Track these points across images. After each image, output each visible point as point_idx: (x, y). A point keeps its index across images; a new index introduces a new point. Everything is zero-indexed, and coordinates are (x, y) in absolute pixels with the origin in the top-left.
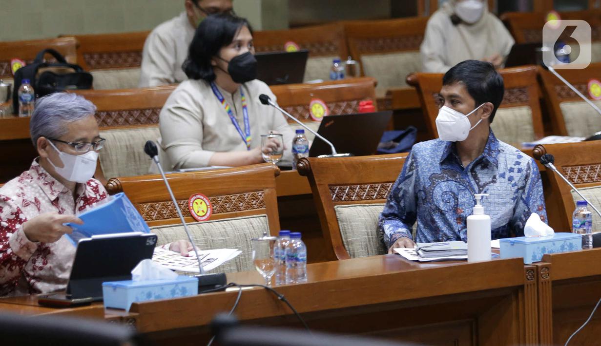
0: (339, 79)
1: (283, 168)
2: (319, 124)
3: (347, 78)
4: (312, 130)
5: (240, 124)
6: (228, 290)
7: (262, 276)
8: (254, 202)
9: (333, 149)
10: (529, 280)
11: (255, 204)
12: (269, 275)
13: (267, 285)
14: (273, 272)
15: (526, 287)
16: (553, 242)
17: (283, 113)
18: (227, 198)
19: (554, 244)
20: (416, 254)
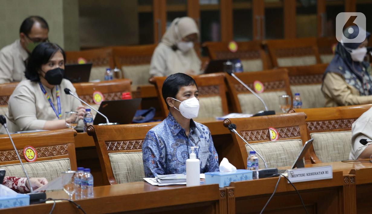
0: (110, 80)
1: (78, 131)
2: (99, 106)
3: (114, 79)
4: (95, 109)
5: (55, 107)
6: (47, 202)
7: (67, 194)
8: (62, 151)
9: (107, 120)
10: (222, 197)
11: (62, 152)
12: (71, 194)
13: (71, 199)
14: (73, 192)
15: (220, 201)
16: (236, 175)
18: (46, 149)
19: (236, 176)
20: (156, 181)
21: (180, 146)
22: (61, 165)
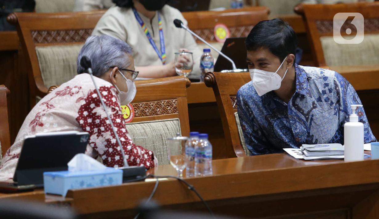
0: (239, 8)
1: (192, 80)
2: (222, 44)
3: (246, 7)
4: (216, 49)
5: (156, 44)
6: (147, 180)
7: (175, 169)
8: (169, 108)
9: (234, 65)
11: (170, 110)
12: (181, 169)
13: (180, 177)
14: (184, 166)
17: (193, 35)
18: (146, 104)
20: (302, 153)
22: (167, 128)
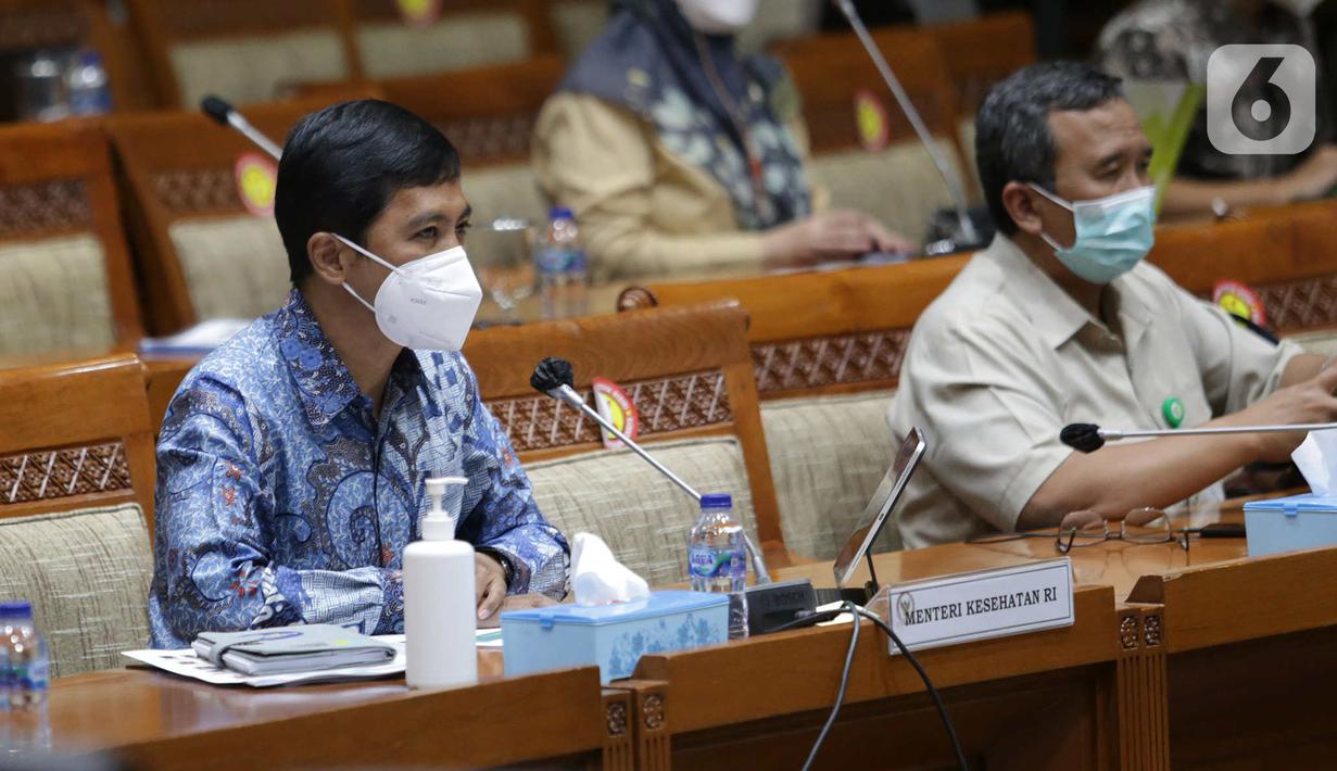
10: (612, 733)
15: (606, 753)
16: (660, 618)
19: (663, 625)
21: (346, 478)
